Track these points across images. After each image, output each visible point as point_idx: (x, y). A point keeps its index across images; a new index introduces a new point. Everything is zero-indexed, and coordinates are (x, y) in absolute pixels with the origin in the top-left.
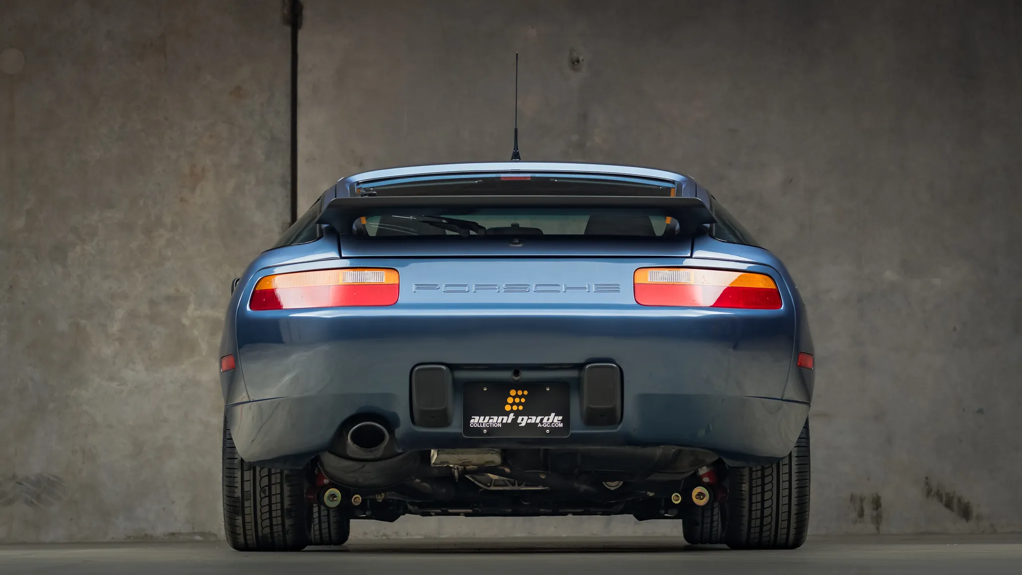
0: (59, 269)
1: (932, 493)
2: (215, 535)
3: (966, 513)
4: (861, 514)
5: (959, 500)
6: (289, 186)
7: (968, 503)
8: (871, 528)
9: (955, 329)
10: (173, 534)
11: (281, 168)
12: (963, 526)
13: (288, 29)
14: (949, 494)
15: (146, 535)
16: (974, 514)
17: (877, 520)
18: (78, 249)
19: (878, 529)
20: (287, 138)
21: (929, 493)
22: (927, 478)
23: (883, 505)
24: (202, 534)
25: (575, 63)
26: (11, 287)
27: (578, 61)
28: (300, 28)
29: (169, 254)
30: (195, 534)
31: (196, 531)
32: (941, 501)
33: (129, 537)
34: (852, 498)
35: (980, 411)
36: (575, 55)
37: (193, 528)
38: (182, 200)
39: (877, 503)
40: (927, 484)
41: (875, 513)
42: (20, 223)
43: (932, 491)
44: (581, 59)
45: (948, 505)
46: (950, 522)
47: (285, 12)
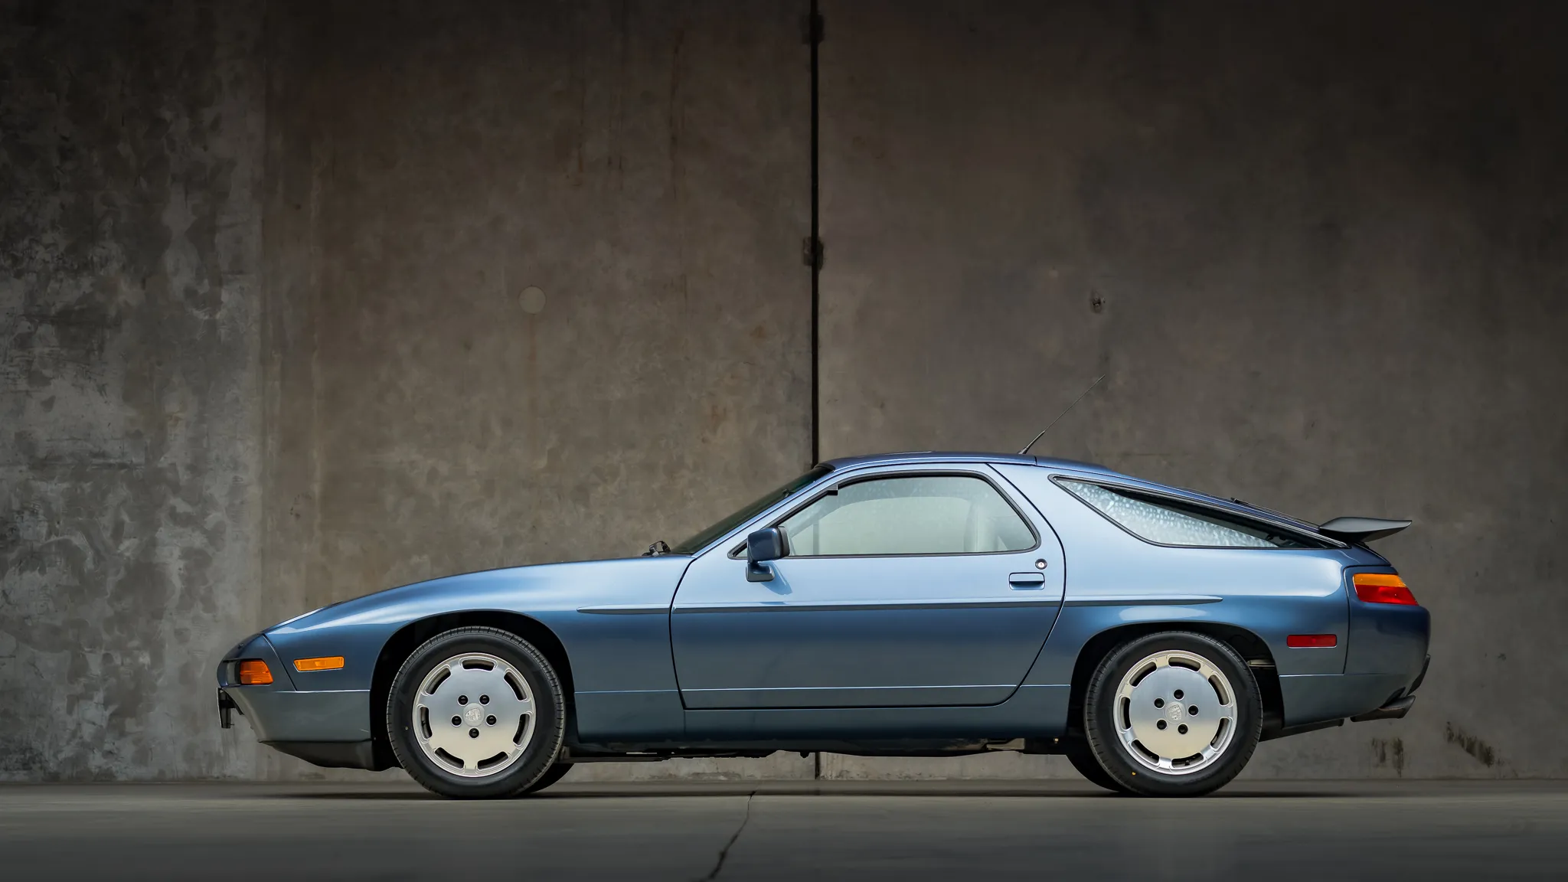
0: (582, 510)
1: (1454, 738)
2: (739, 775)
3: (1487, 757)
4: (1383, 758)
5: (1481, 745)
6: (811, 427)
7: (1490, 748)
8: (1392, 772)
9: (1477, 574)
10: (698, 774)
11: (803, 410)
12: (1484, 771)
13: (809, 269)
14: (1470, 739)
15: (670, 775)
16: (1496, 759)
17: (1399, 765)
18: (600, 489)
19: (1400, 773)
20: (809, 379)
21: (1450, 737)
22: (1449, 723)
23: (1405, 749)
24: (725, 774)
25: (1097, 304)
26: (534, 527)
27: (1099, 303)
28: (821, 269)
29: (692, 494)
30: (719, 774)
31: (720, 771)
32: (1463, 746)
33: (654, 777)
34: (1374, 742)
35: (1503, 656)
36: (1097, 297)
37: (717, 769)
38: (704, 441)
39: (1399, 747)
40: (1449, 729)
41: (1396, 757)
42: (542, 463)
43: (1453, 736)
44: (1102, 300)
45: (1470, 750)
46: (1472, 767)
47: (806, 252)
